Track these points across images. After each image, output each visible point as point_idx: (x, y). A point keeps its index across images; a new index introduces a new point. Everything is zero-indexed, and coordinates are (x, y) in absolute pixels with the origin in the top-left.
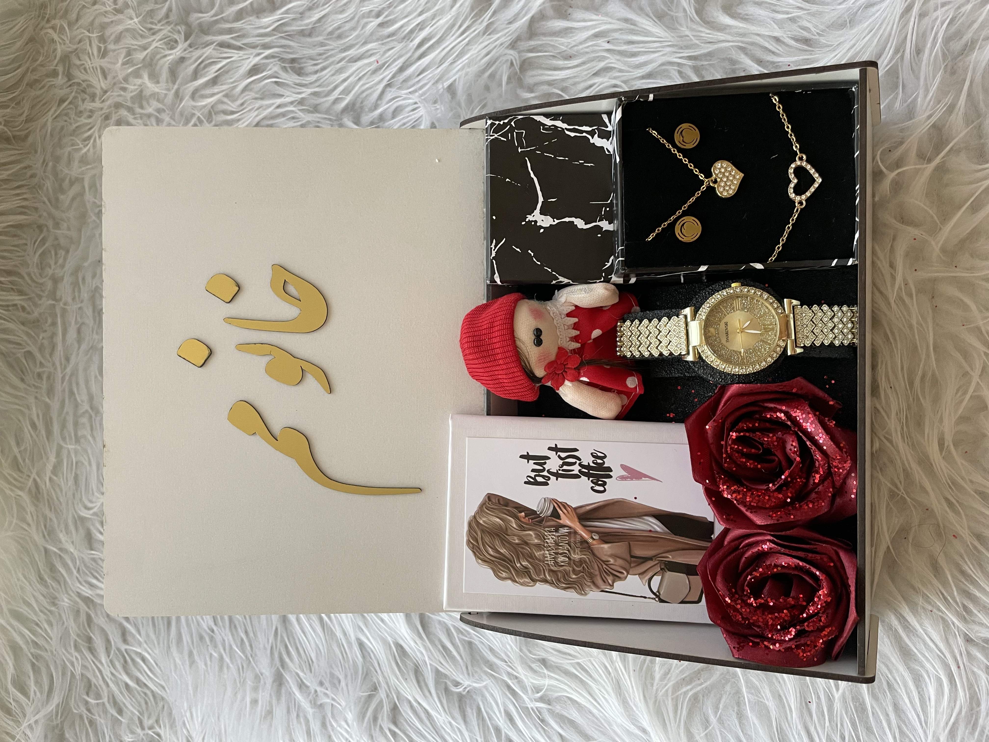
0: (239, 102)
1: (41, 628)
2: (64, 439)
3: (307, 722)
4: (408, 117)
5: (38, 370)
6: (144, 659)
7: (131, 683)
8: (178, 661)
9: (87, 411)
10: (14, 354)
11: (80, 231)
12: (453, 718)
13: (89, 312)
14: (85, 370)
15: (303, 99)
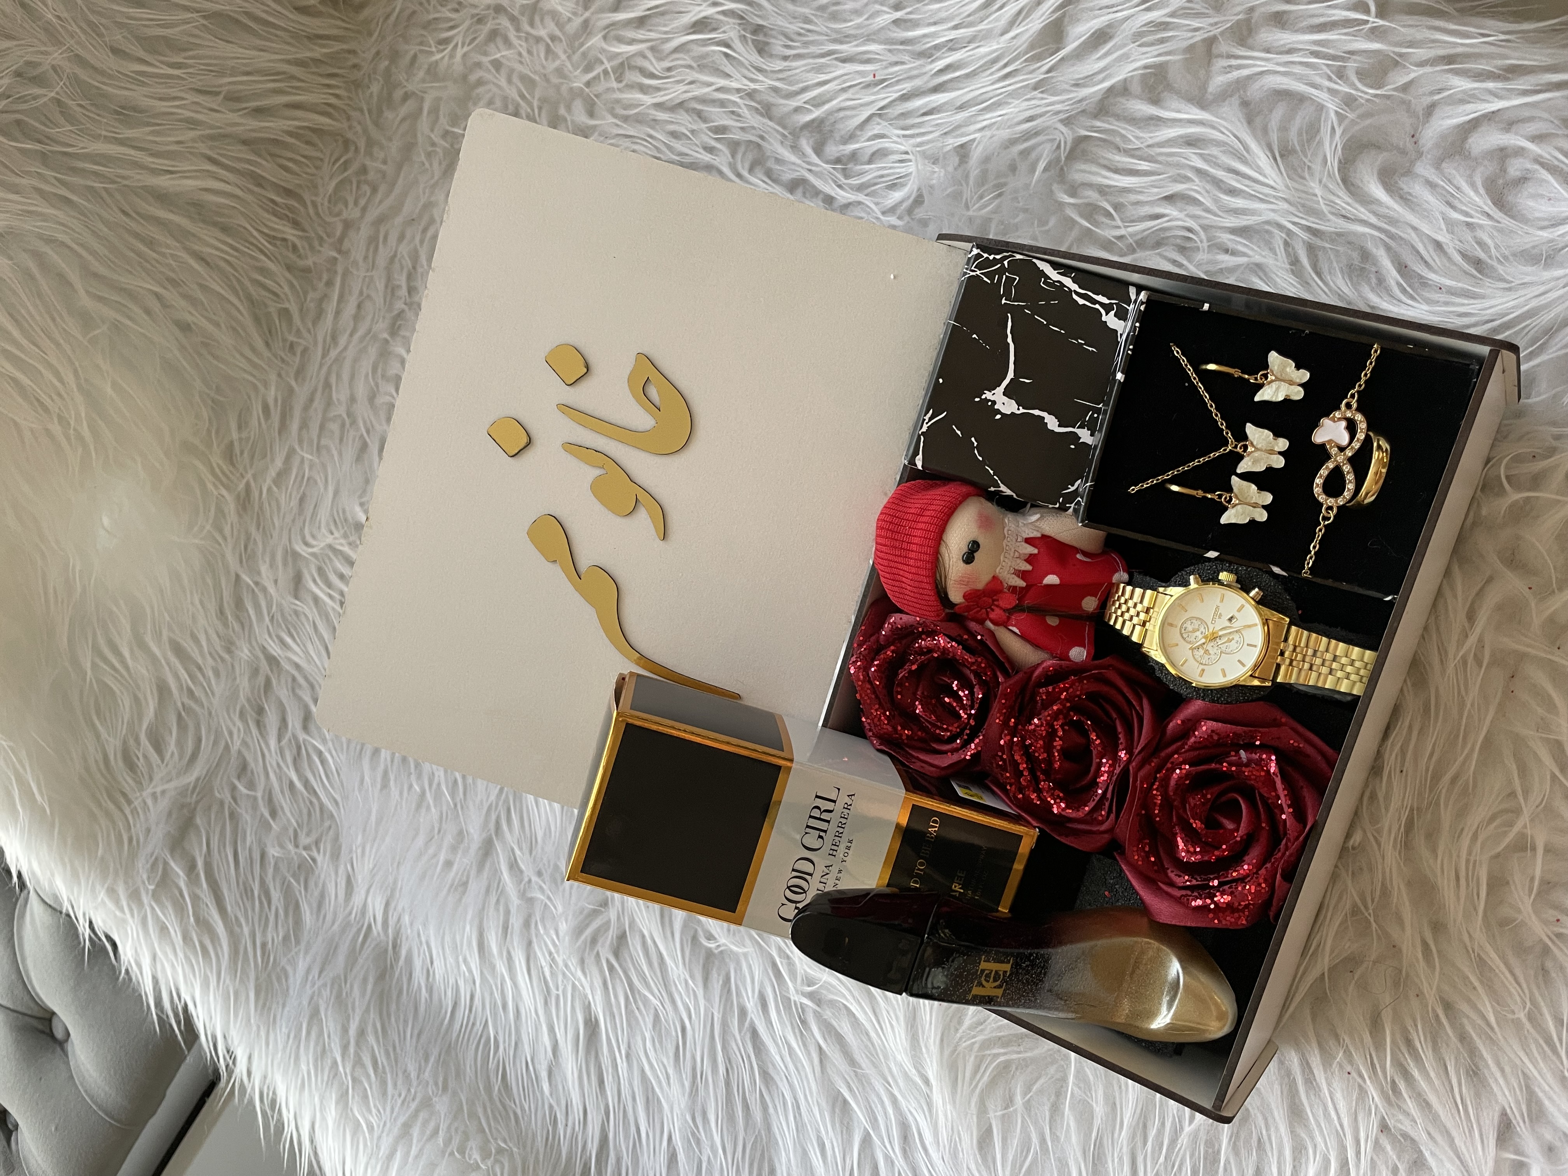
0: (667, 64)
1: (204, 676)
2: (300, 442)
3: (507, 912)
4: (891, 168)
5: (291, 338)
6: (323, 761)
7: (298, 784)
8: (367, 778)
9: (340, 416)
10: (266, 306)
11: (399, 167)
12: (692, 977)
13: (380, 285)
14: (356, 360)
15: (755, 91)
